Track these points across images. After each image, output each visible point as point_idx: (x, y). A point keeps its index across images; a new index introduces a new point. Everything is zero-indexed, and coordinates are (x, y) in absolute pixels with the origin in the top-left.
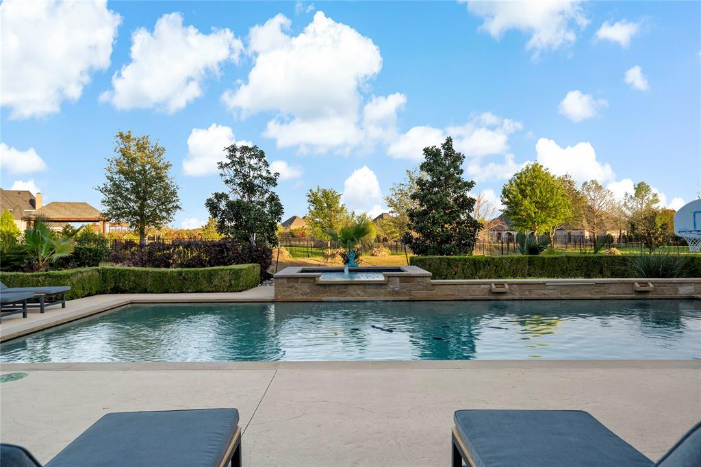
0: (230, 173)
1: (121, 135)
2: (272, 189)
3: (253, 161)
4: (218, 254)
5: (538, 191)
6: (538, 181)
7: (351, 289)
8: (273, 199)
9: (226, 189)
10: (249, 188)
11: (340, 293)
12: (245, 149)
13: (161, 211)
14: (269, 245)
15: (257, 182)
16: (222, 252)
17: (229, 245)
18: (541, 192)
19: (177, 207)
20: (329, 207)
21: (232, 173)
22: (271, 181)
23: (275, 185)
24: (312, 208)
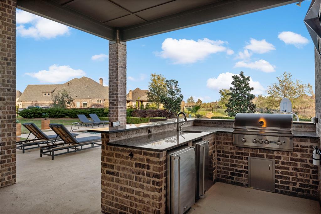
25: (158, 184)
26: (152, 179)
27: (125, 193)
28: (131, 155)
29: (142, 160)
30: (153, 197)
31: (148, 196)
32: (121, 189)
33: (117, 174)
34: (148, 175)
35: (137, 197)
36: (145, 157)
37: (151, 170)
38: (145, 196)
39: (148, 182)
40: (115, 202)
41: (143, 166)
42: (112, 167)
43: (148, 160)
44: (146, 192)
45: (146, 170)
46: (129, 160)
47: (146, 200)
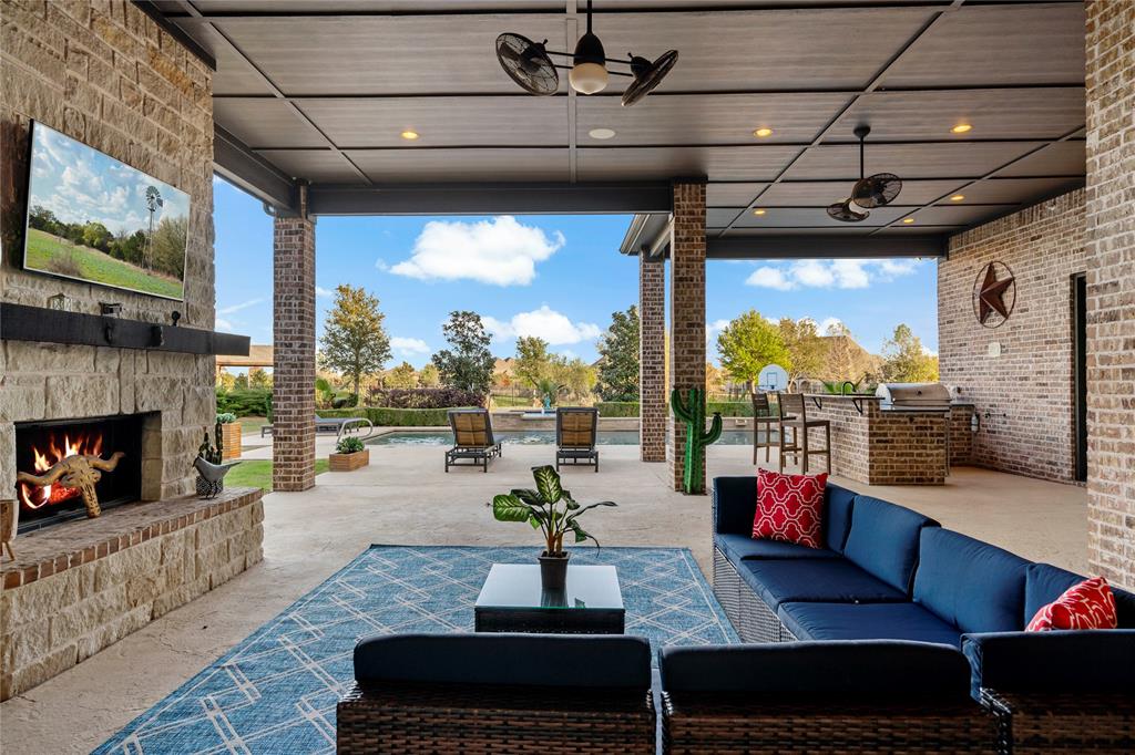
0: (452, 333)
1: (340, 289)
2: (486, 347)
3: (471, 324)
4: (445, 399)
5: (753, 340)
6: (755, 329)
7: (544, 423)
8: (486, 354)
9: (449, 347)
10: (468, 347)
11: (537, 426)
12: (465, 314)
13: (374, 359)
14: (483, 393)
15: (474, 342)
16: (447, 398)
17: (452, 393)
18: (756, 341)
19: (390, 356)
20: (536, 355)
21: (454, 333)
22: (485, 340)
23: (488, 343)
24: (520, 357)
25: (942, 442)
26: (936, 439)
27: (903, 459)
28: (911, 420)
29: (925, 422)
30: (937, 455)
31: (932, 455)
32: (898, 455)
33: (892, 441)
34: (932, 435)
35: (919, 459)
36: (928, 419)
37: (935, 431)
38: (928, 455)
39: (932, 442)
40: (889, 471)
41: (926, 428)
42: (885, 435)
43: (931, 422)
44: (928, 452)
45: (928, 432)
46: (908, 425)
47: (930, 459)
